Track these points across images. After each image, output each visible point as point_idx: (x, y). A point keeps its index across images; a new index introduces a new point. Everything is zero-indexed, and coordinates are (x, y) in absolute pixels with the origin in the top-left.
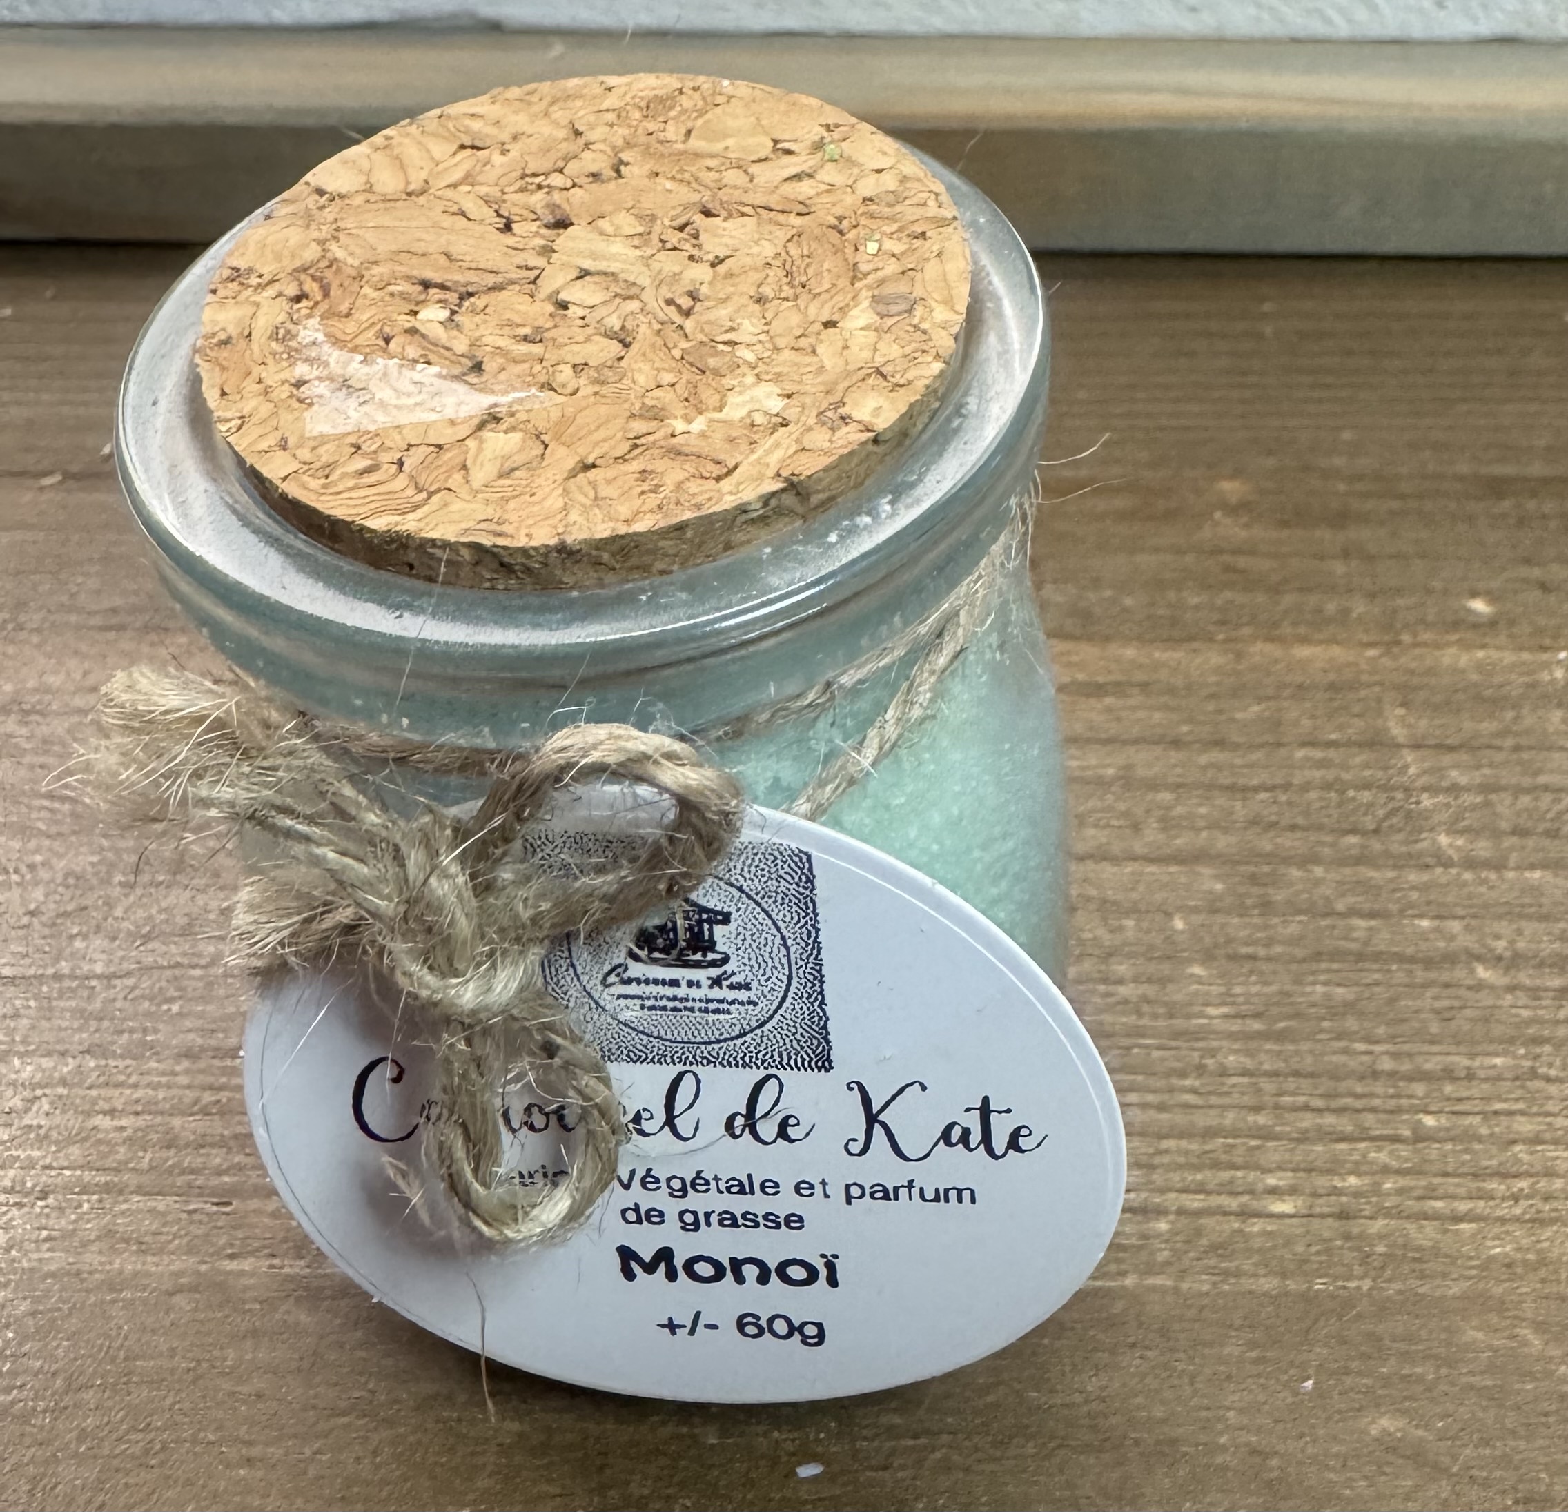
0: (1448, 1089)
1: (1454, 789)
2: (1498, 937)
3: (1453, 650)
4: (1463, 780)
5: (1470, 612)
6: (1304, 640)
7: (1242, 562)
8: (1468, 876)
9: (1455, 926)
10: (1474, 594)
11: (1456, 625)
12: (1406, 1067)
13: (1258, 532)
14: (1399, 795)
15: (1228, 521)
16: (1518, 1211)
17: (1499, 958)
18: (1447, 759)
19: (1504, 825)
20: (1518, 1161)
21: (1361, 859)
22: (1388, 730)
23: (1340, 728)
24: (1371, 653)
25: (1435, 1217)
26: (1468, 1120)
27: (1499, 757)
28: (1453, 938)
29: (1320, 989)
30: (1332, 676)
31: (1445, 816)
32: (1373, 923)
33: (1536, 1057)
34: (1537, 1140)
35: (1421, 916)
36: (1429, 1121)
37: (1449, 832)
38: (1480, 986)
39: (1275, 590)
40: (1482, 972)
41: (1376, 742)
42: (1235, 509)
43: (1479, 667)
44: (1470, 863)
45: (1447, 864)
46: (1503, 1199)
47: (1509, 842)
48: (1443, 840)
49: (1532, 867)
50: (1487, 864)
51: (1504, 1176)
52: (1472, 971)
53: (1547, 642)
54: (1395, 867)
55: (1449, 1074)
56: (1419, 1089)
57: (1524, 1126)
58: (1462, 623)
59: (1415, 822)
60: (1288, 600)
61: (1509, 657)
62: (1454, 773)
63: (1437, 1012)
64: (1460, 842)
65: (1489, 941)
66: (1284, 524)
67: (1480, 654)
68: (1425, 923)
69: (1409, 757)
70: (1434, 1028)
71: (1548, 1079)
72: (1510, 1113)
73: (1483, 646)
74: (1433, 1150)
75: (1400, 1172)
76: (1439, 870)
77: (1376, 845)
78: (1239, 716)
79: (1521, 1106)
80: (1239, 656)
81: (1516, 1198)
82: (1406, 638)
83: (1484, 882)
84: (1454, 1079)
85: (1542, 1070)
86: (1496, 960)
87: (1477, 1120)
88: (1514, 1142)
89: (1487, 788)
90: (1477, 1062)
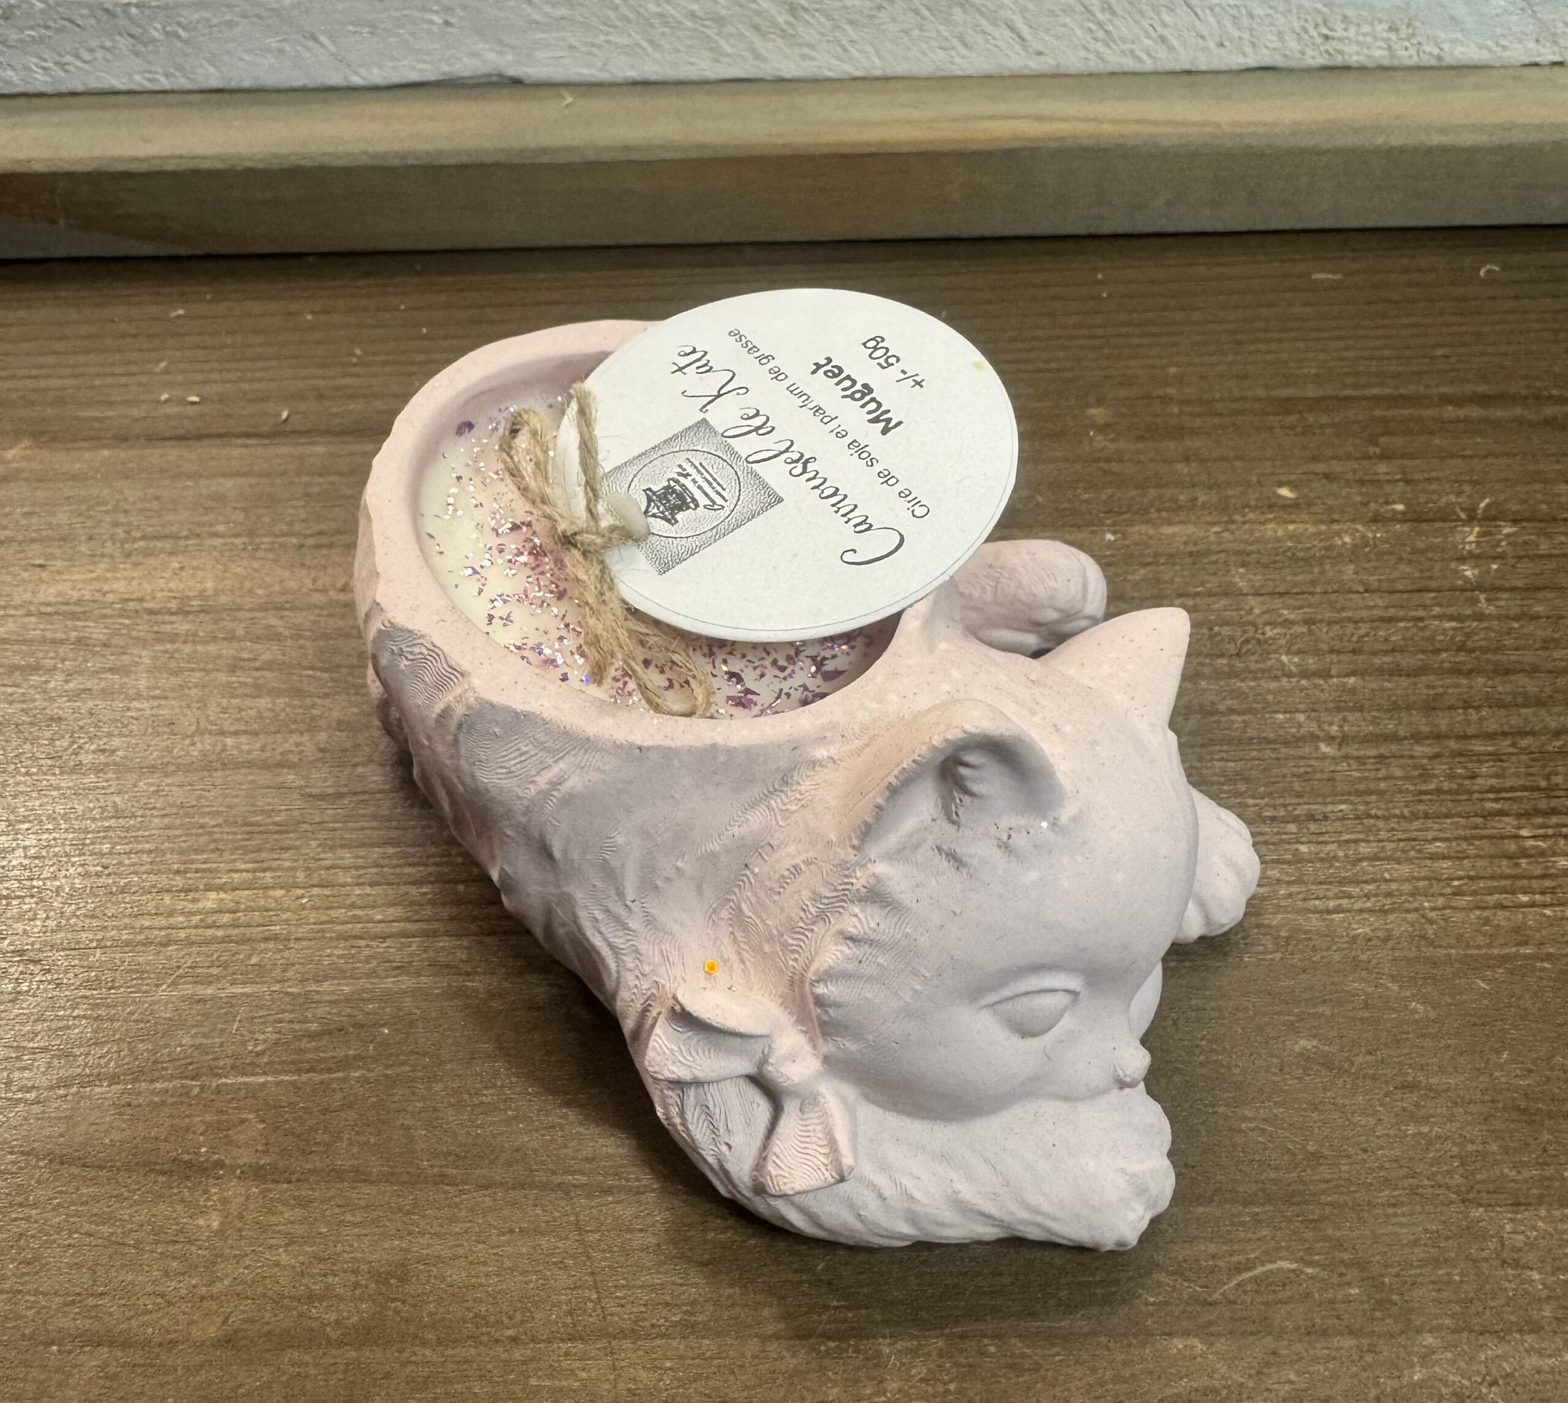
0: (1313, 827)
1: (1287, 623)
2: (1331, 724)
3: (1271, 526)
4: (1292, 617)
5: (1280, 496)
6: (1169, 523)
7: (1115, 467)
8: (1304, 682)
9: (1301, 717)
10: (1280, 484)
11: (1271, 507)
12: (1282, 813)
13: (1121, 444)
14: (1251, 628)
15: (1100, 438)
16: (1368, 904)
17: (1333, 738)
18: (1278, 602)
19: (1325, 647)
20: (1365, 873)
21: (1232, 674)
22: (1235, 584)
23: (1203, 584)
24: (1216, 529)
25: (1316, 911)
26: (1328, 848)
27: (1312, 600)
28: (1300, 725)
29: (1217, 764)
30: (1190, 548)
31: (1283, 642)
32: (1246, 717)
33: (1368, 803)
34: (1375, 858)
35: (1278, 712)
36: (1303, 848)
37: (1287, 654)
38: (1324, 757)
39: (1142, 486)
40: (1324, 748)
41: (1228, 592)
42: (1103, 429)
43: (1292, 536)
44: (1304, 674)
45: (1290, 675)
46: (1359, 897)
47: (1328, 658)
48: (1284, 658)
49: (1348, 675)
50: (1317, 674)
51: (1358, 883)
52: (1317, 748)
53: (1335, 516)
54: (1254, 679)
55: (1311, 817)
56: (1292, 827)
57: (1364, 849)
58: (1273, 505)
59: (1265, 647)
60: (1152, 493)
61: (1312, 529)
62: (1285, 612)
63: (1298, 776)
64: (1296, 660)
65: (1326, 728)
66: (1141, 438)
67: (1291, 527)
68: (1280, 716)
69: (1252, 601)
70: (1297, 786)
71: (1377, 817)
72: (1356, 841)
73: (1293, 522)
74: (1309, 868)
75: (1289, 883)
76: (1285, 680)
77: (1239, 665)
78: (1130, 577)
79: (1362, 836)
80: (1125, 535)
81: (1367, 896)
82: (1238, 517)
83: (1316, 686)
84: (1316, 821)
85: (1373, 812)
86: (1330, 739)
87: (1334, 847)
88: (1361, 860)
89: (1309, 622)
90: (1330, 808)
